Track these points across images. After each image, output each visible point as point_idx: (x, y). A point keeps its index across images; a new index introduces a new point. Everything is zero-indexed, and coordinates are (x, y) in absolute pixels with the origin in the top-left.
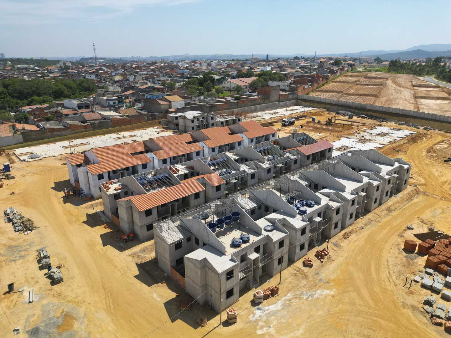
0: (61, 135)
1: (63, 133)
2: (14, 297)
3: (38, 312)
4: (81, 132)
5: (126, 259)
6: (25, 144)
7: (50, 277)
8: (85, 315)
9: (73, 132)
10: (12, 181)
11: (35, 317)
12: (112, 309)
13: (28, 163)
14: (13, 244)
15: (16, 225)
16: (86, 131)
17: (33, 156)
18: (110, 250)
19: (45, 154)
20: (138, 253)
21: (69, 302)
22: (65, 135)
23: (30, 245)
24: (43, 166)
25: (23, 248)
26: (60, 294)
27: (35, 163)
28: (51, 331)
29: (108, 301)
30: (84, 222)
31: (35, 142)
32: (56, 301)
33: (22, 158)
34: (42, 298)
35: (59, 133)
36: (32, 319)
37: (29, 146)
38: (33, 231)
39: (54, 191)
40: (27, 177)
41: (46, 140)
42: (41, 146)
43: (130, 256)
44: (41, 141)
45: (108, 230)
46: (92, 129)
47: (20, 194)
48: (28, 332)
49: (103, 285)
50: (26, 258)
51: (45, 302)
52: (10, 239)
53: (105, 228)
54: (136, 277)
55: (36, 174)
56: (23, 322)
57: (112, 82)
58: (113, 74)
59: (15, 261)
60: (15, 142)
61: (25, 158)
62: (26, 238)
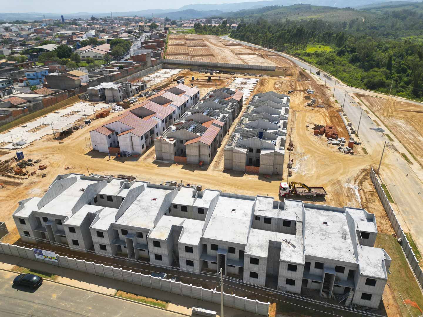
17: (19, 144)
46: (29, 112)
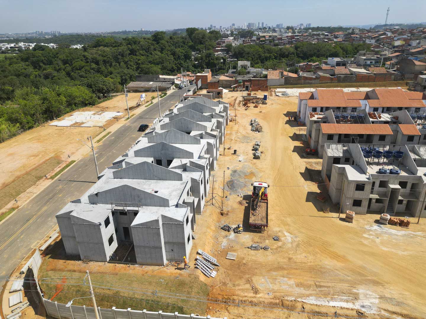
0: (311, 83)
1: (313, 81)
2: (235, 156)
3: (241, 166)
4: (327, 83)
5: (302, 163)
6: (285, 86)
7: (254, 155)
8: (261, 177)
9: (321, 82)
10: (264, 106)
11: (238, 167)
12: (276, 181)
13: (279, 98)
14: (247, 135)
15: (253, 127)
16: (331, 83)
17: (284, 94)
18: (296, 155)
19: (293, 94)
20: (312, 163)
21: (257, 168)
22: (314, 84)
23: (254, 139)
24: (287, 101)
25: (251, 139)
26: (255, 164)
27: (284, 98)
28: (242, 175)
29: (276, 177)
30: (290, 137)
31: (292, 86)
32: (251, 166)
33: (277, 94)
34: (245, 162)
35: (310, 81)
36: (237, 167)
37: (286, 88)
38: (260, 133)
39: (284, 116)
40: (274, 105)
41: (299, 86)
42: (294, 89)
43: (305, 162)
44: (295, 86)
45: (301, 145)
47: (264, 113)
48: (232, 171)
49: (279, 169)
50: (249, 144)
51: (246, 164)
52: (247, 133)
53: (301, 143)
54: (301, 173)
55: (280, 104)
56: (232, 166)
57: (391, 47)
58: (395, 39)
59: (243, 143)
60: (278, 84)
61: (280, 94)
62: (255, 135)
